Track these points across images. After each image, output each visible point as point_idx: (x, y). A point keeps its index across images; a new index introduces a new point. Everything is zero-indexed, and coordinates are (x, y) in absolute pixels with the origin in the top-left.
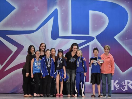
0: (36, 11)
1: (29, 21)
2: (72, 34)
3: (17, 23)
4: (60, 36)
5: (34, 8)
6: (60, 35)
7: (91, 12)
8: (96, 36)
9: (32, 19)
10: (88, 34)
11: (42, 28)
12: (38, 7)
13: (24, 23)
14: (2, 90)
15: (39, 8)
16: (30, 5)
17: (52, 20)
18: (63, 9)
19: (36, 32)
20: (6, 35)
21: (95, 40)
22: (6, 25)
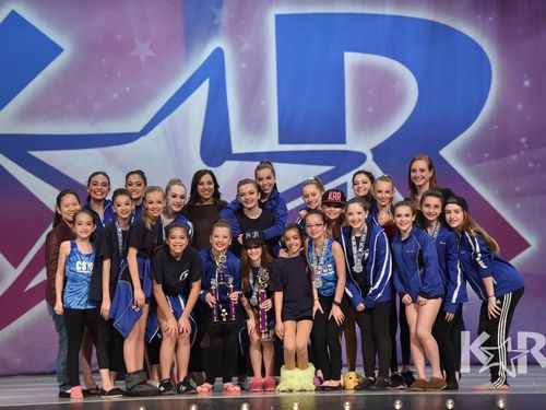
0: (143, 59)
1: (116, 95)
2: (282, 141)
3: (69, 107)
4: (234, 152)
5: (133, 47)
6: (236, 149)
7: (351, 58)
8: (372, 150)
9: (128, 89)
10: (343, 141)
11: (165, 122)
12: (149, 42)
13: (97, 106)
14: (18, 361)
15: (152, 48)
16: (119, 37)
17: (203, 91)
18: (246, 47)
19: (142, 138)
20: (32, 153)
21: (370, 165)
22: (30, 112)
